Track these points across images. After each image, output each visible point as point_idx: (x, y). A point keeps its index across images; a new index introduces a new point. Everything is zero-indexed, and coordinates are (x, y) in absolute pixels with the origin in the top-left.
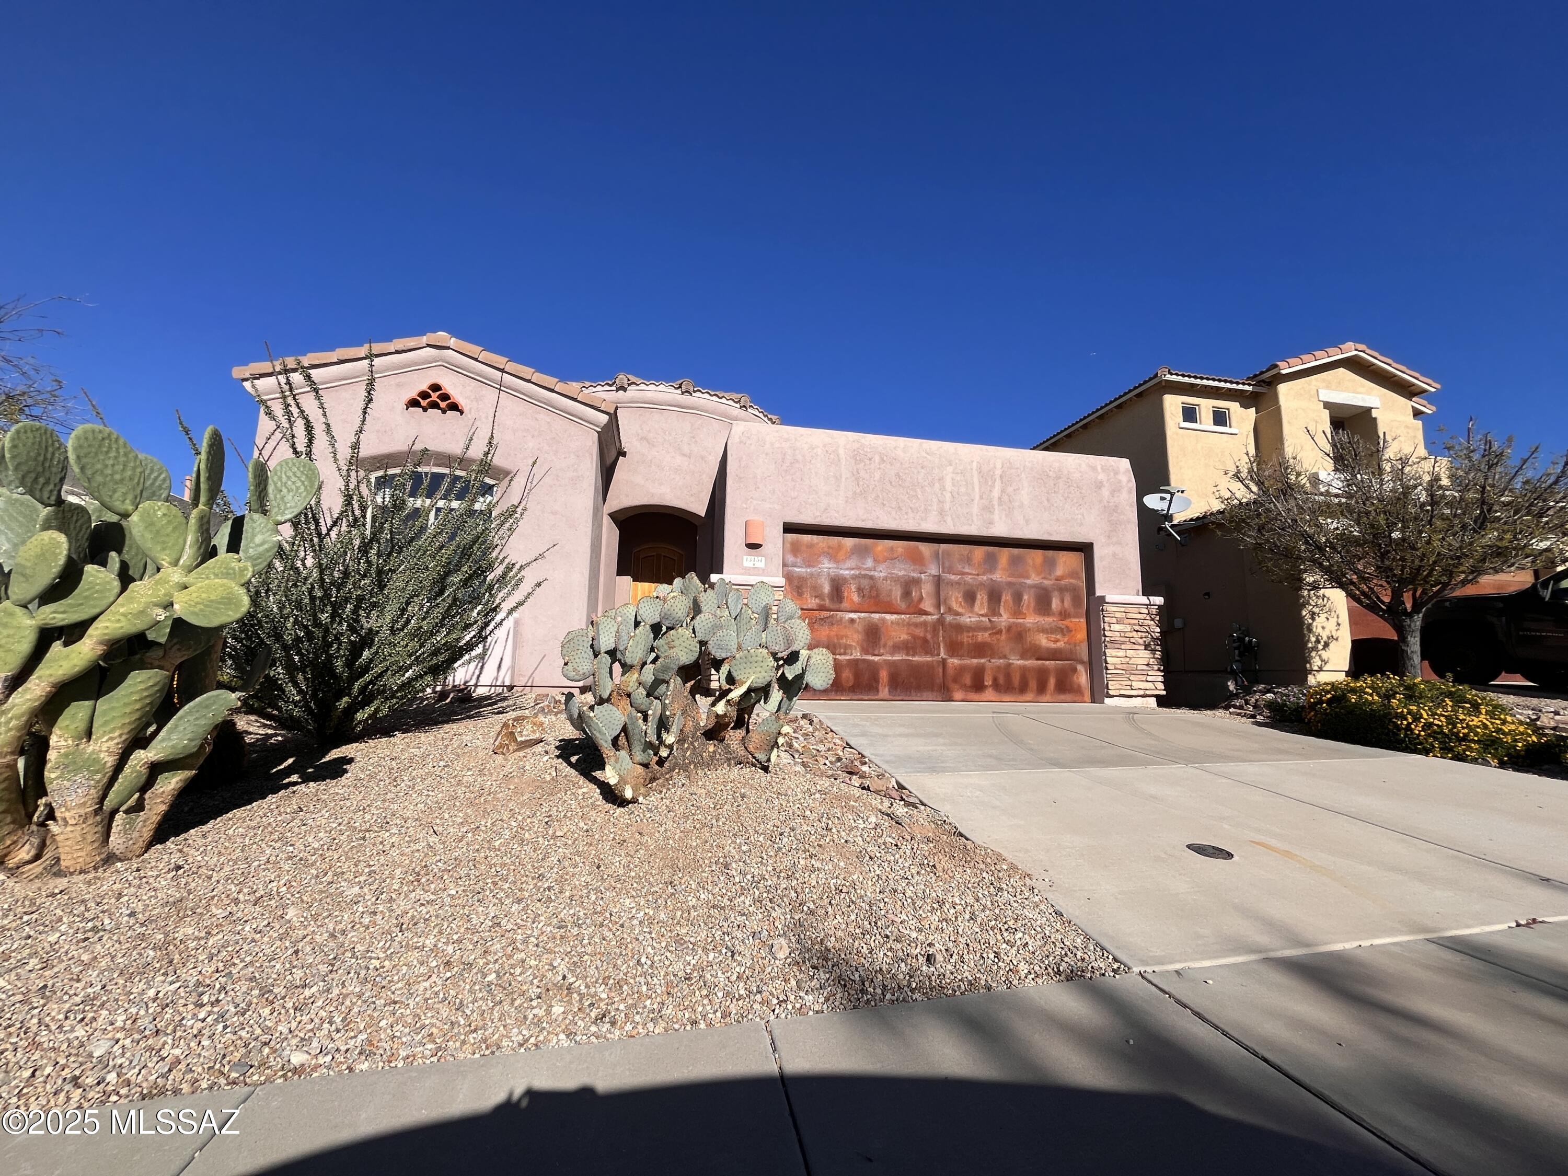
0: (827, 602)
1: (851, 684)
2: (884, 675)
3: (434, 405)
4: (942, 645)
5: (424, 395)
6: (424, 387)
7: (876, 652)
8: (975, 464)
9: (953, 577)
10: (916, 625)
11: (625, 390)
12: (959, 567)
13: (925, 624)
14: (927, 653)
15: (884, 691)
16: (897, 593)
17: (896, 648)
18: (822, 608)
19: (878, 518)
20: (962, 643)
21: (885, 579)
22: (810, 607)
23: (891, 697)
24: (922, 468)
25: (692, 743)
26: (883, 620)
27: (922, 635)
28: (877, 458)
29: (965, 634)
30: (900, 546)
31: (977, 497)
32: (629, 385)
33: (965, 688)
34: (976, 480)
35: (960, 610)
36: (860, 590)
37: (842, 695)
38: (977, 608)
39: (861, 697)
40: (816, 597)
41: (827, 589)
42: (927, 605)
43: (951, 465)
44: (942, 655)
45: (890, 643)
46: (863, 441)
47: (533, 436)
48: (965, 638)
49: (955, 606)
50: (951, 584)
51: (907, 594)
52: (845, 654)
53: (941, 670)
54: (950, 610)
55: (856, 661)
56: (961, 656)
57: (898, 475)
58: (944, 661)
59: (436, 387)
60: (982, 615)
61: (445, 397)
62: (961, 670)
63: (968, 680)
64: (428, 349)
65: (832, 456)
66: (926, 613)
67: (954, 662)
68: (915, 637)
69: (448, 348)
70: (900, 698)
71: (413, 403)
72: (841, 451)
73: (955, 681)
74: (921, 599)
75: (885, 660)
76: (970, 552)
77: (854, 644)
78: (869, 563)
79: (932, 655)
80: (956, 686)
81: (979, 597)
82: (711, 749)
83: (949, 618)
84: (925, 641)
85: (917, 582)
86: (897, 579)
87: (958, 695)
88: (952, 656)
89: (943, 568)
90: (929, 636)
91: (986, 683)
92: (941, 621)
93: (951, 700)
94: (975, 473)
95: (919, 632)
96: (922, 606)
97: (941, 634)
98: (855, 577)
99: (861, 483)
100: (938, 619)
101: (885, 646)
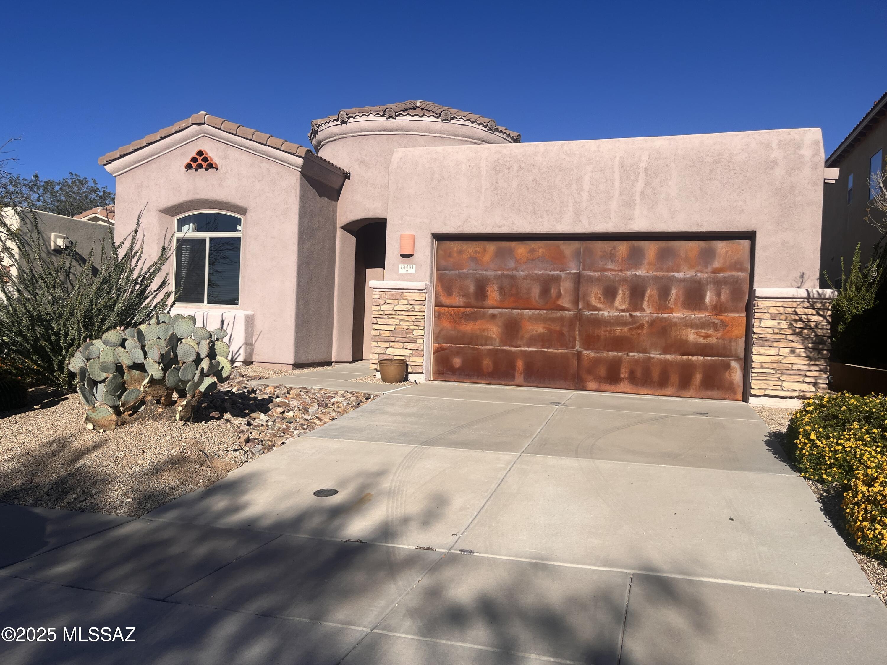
0: (473, 301)
1: (490, 370)
2: (520, 364)
3: (200, 166)
4: (578, 339)
5: (194, 160)
6: (194, 154)
7: (514, 344)
8: (617, 160)
9: (592, 273)
10: (553, 320)
11: (346, 123)
12: (601, 264)
13: (562, 318)
14: (562, 346)
15: (519, 379)
16: (536, 291)
17: (532, 341)
18: (467, 306)
19: (514, 223)
20: (598, 338)
21: (525, 278)
22: (458, 304)
23: (526, 384)
24: (560, 170)
25: (150, 406)
26: (522, 314)
27: (558, 329)
28: (516, 166)
29: (603, 328)
30: (539, 246)
31: (617, 193)
32: (348, 118)
33: (600, 379)
34: (617, 176)
35: (599, 305)
36: (502, 289)
37: (483, 380)
38: (618, 303)
39: (499, 382)
40: (463, 296)
41: (472, 289)
42: (565, 302)
43: (590, 163)
44: (578, 348)
45: (527, 336)
46: (504, 151)
47: (259, 181)
48: (602, 332)
49: (594, 302)
50: (591, 280)
51: (545, 292)
52: (486, 345)
53: (575, 362)
54: (589, 306)
55: (497, 350)
56: (597, 349)
57: (535, 180)
58: (579, 355)
59: (200, 153)
60: (623, 310)
61: (205, 159)
62: (597, 362)
63: (602, 371)
64: (194, 126)
65: (474, 170)
66: (563, 309)
67: (590, 354)
68: (550, 330)
69: (204, 124)
70: (535, 385)
71: (189, 167)
72: (483, 164)
73: (589, 371)
74: (559, 295)
75: (521, 350)
76: (614, 248)
77: (494, 336)
78: (511, 264)
79: (567, 348)
80: (591, 377)
81: (620, 292)
82: (160, 410)
83: (586, 313)
84: (561, 334)
85: (557, 279)
86: (536, 278)
87: (592, 385)
88: (587, 349)
89: (584, 265)
90: (565, 330)
91: (622, 376)
92: (578, 316)
93: (584, 389)
94: (617, 169)
95: (556, 327)
96: (560, 302)
97: (577, 329)
98: (498, 278)
99: (499, 192)
100: (576, 315)
101: (522, 338)
